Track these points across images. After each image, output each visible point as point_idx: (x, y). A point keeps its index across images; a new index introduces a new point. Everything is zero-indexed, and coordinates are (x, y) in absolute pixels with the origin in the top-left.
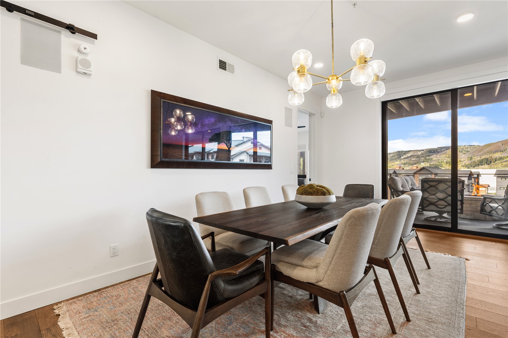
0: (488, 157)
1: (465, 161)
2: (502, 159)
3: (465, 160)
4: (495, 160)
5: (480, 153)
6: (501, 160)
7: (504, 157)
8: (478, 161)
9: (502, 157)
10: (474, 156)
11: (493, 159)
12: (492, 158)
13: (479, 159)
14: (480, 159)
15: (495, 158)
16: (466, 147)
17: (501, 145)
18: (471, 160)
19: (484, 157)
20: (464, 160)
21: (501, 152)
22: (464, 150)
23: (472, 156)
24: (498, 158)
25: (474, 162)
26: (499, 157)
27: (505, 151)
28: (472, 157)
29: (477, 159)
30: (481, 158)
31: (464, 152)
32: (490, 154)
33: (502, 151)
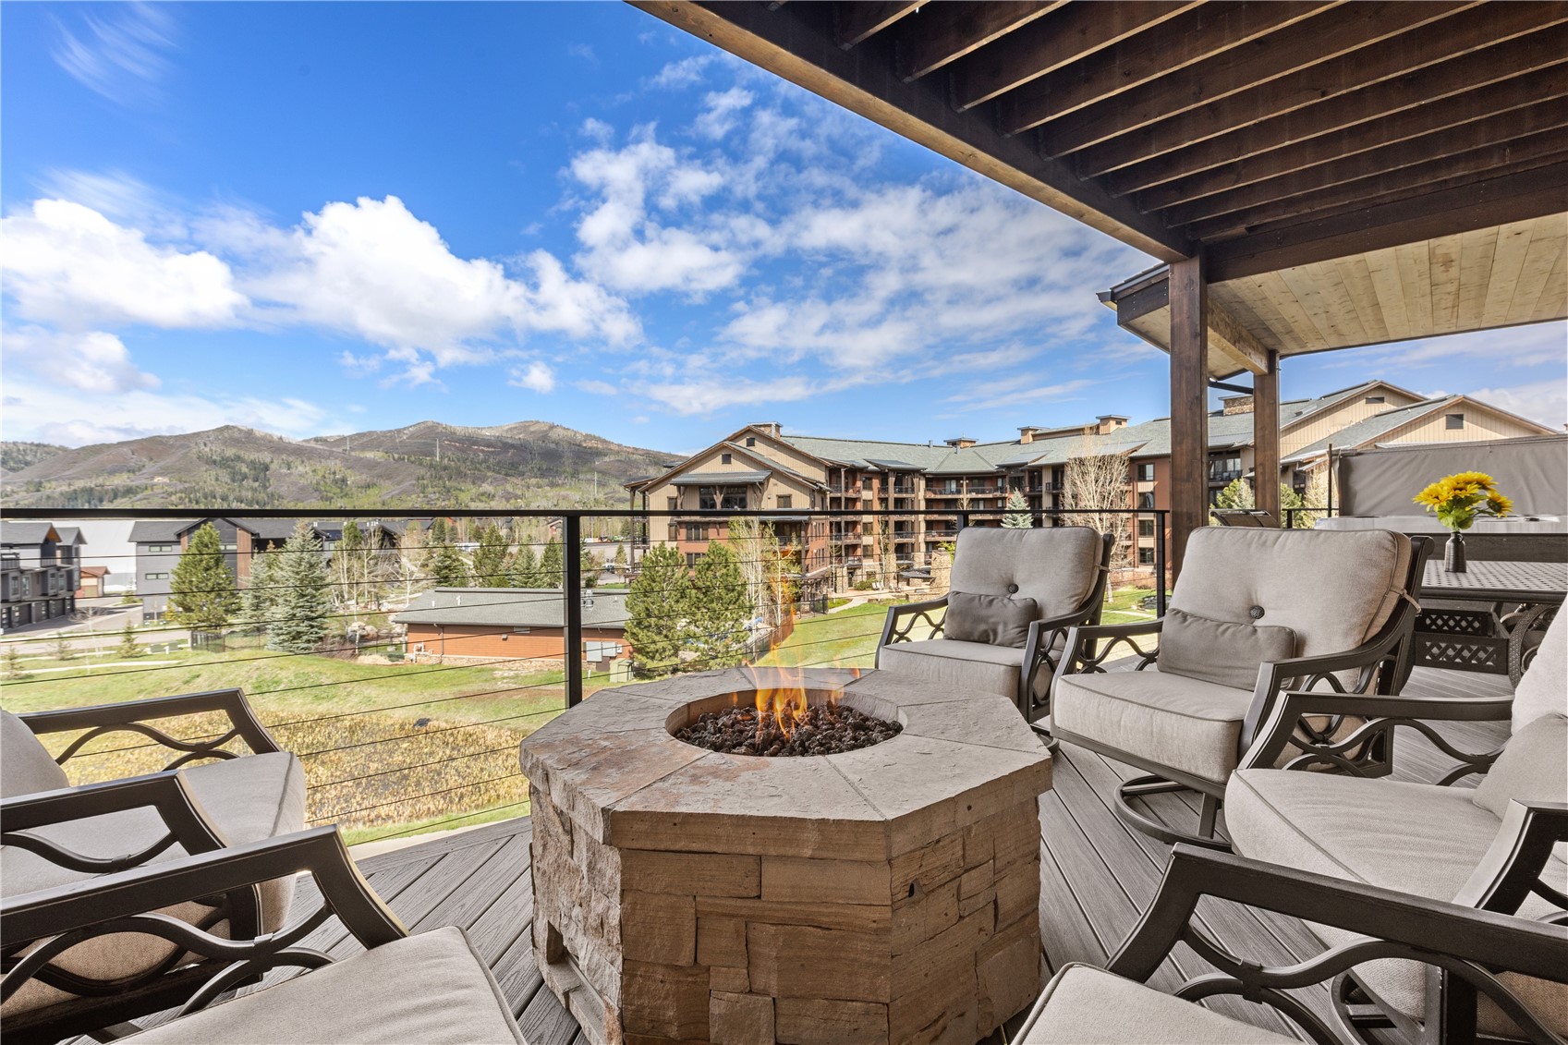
0: (93, 486)
1: (15, 496)
2: (133, 493)
3: (15, 489)
4: (112, 495)
5: (67, 473)
6: (131, 495)
7: (137, 487)
8: (62, 494)
9: (131, 488)
10: (49, 481)
11: (107, 492)
12: (106, 488)
13: (65, 488)
14: (68, 490)
15: (113, 490)
16: (19, 450)
17: (130, 453)
18: (38, 491)
19: (79, 484)
20: (13, 492)
21: (129, 471)
22: (13, 459)
23: (43, 480)
24: (121, 489)
25: (48, 497)
26: (124, 486)
27: (140, 470)
28: (40, 483)
29: (59, 490)
30: (72, 488)
31: (12, 464)
32: (98, 476)
33: (134, 472)
